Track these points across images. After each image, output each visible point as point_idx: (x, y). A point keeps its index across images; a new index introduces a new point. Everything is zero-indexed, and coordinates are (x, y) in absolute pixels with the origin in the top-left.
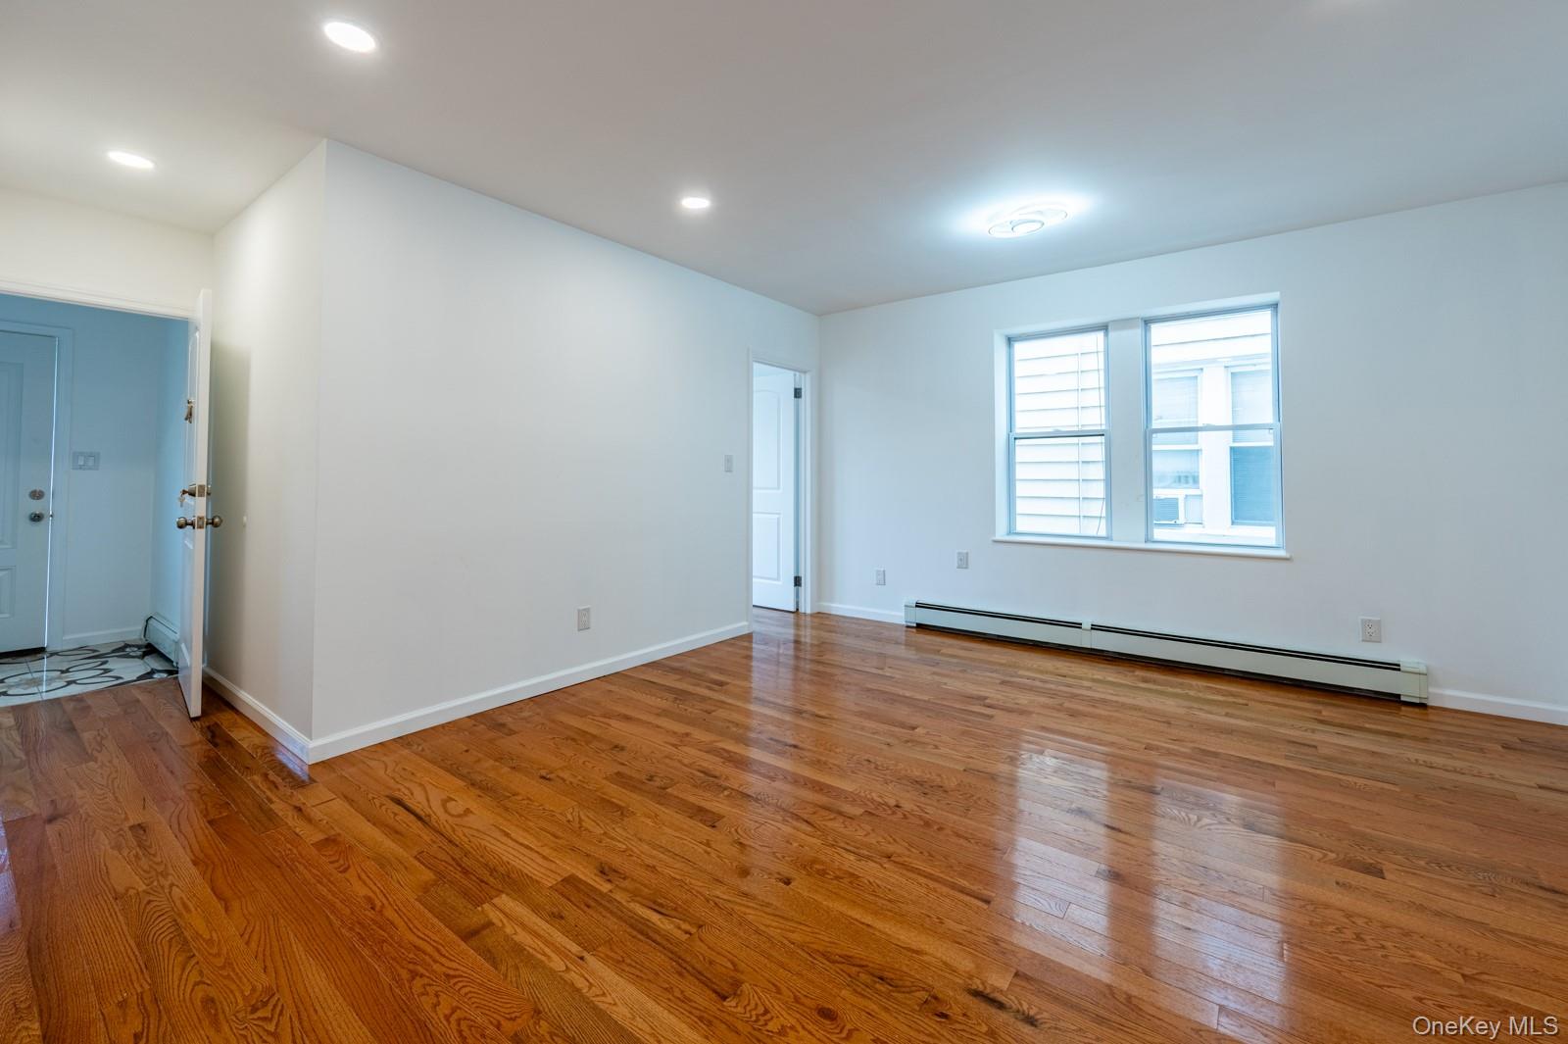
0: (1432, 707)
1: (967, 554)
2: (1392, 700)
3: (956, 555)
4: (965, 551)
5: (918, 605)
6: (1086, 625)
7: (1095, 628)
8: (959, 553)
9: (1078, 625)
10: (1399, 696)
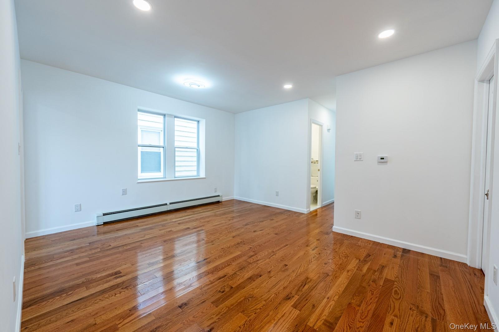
0: (223, 202)
1: (126, 189)
2: (218, 202)
3: (121, 190)
4: (125, 188)
5: (104, 215)
6: (168, 204)
7: (171, 204)
8: (122, 189)
9: (166, 204)
10: (219, 201)
